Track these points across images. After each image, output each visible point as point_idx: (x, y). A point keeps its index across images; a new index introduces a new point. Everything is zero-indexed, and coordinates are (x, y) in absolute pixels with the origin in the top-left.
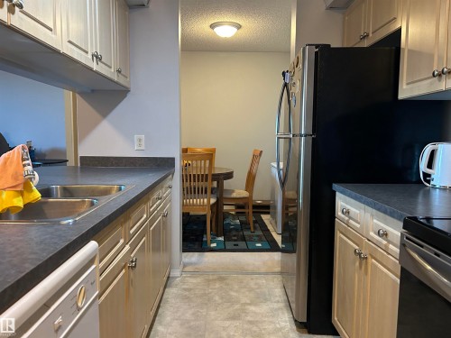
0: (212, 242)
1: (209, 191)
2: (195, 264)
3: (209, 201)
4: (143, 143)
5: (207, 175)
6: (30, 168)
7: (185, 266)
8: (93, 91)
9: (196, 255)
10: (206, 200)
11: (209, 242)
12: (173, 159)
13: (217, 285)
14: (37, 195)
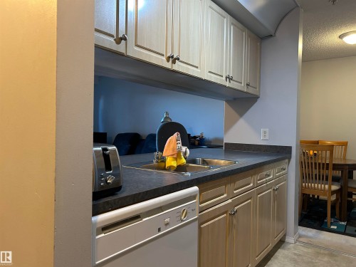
0: (332, 224)
1: (330, 178)
2: (310, 237)
3: (330, 187)
4: (267, 134)
5: (328, 164)
6: (180, 145)
7: (300, 236)
8: (235, 99)
9: (314, 231)
10: (327, 186)
11: (329, 223)
12: (290, 148)
13: (326, 259)
14: (184, 161)
